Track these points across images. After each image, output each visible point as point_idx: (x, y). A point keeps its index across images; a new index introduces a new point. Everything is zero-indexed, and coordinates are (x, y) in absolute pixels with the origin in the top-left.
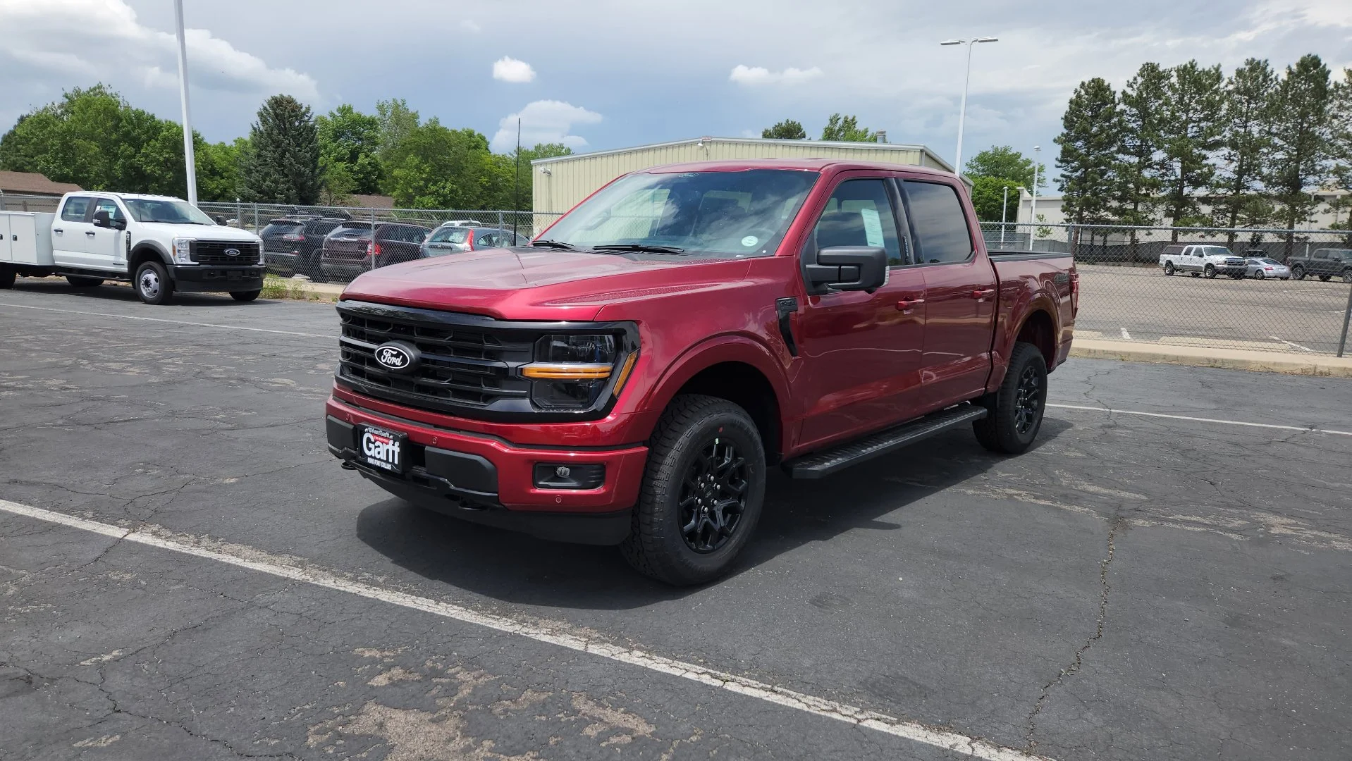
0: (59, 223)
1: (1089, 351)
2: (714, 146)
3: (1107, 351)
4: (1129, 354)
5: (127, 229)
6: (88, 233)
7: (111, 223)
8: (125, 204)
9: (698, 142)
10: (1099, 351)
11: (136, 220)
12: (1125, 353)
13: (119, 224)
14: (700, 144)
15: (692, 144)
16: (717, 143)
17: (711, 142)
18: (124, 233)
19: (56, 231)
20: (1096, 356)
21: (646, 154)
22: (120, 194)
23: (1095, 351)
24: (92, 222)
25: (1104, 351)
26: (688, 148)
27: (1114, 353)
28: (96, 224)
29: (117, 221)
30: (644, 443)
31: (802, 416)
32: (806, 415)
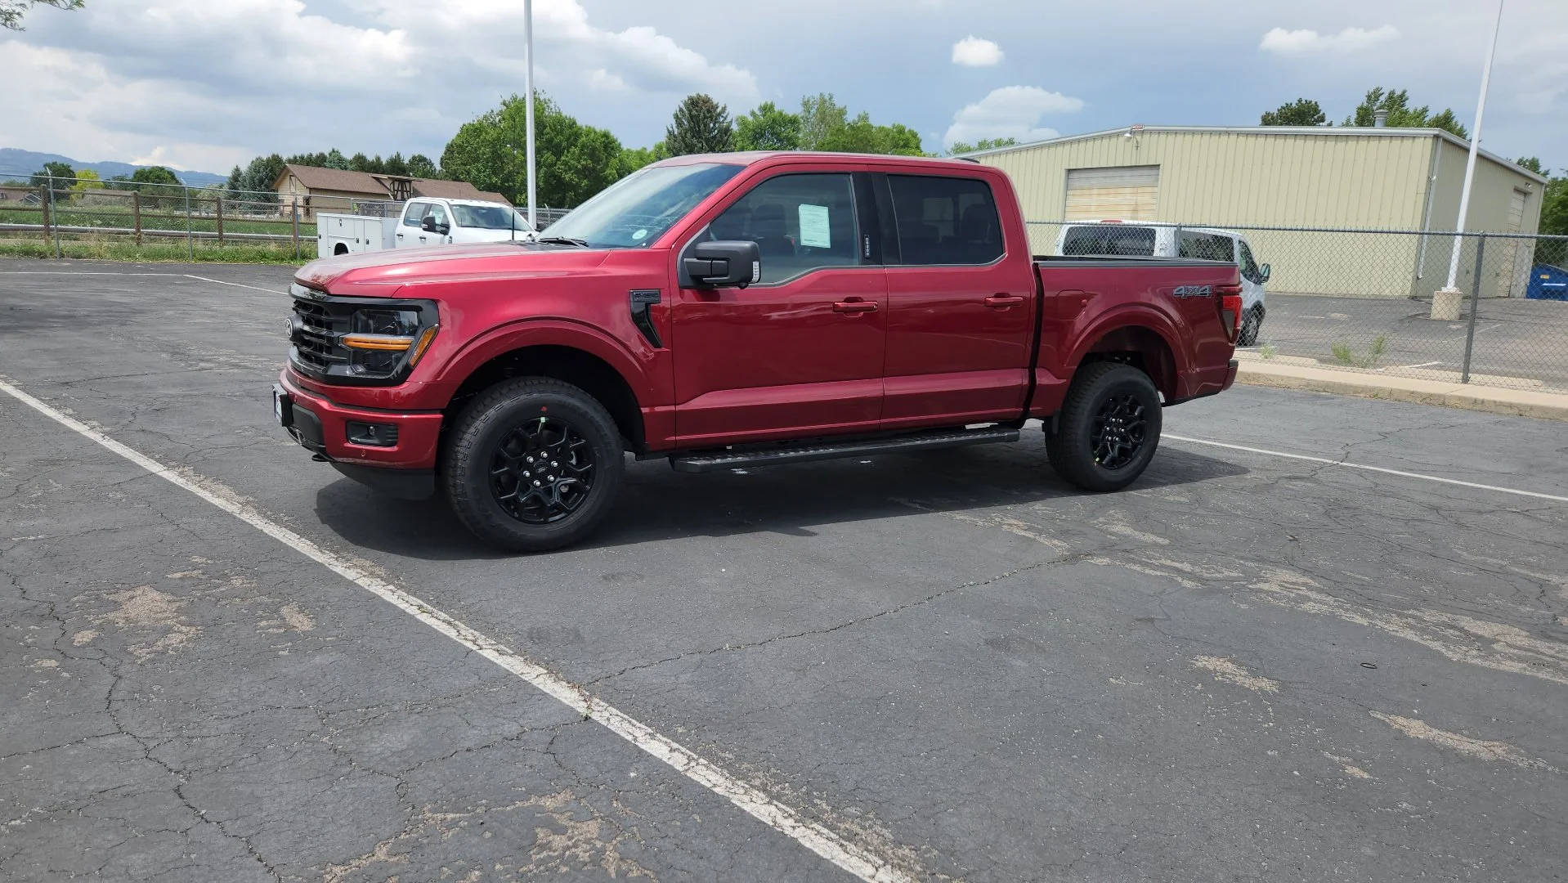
0: (401, 228)
1: (1475, 401)
2: (1146, 137)
3: (1501, 402)
4: (1532, 408)
5: (450, 234)
6: (421, 238)
7: (438, 228)
8: (451, 209)
9: (1126, 132)
10: (1490, 401)
11: (458, 225)
12: (1526, 406)
13: (444, 229)
14: (1128, 135)
15: (1118, 135)
16: (1151, 132)
17: (1143, 132)
18: (447, 237)
19: (399, 235)
20: (1484, 408)
21: (1060, 149)
22: (449, 200)
23: (1483, 402)
24: (420, 226)
25: (1495, 402)
26: (1114, 140)
27: (1511, 406)
28: (424, 229)
29: (442, 225)
30: (442, 411)
31: (672, 408)
32: (679, 408)
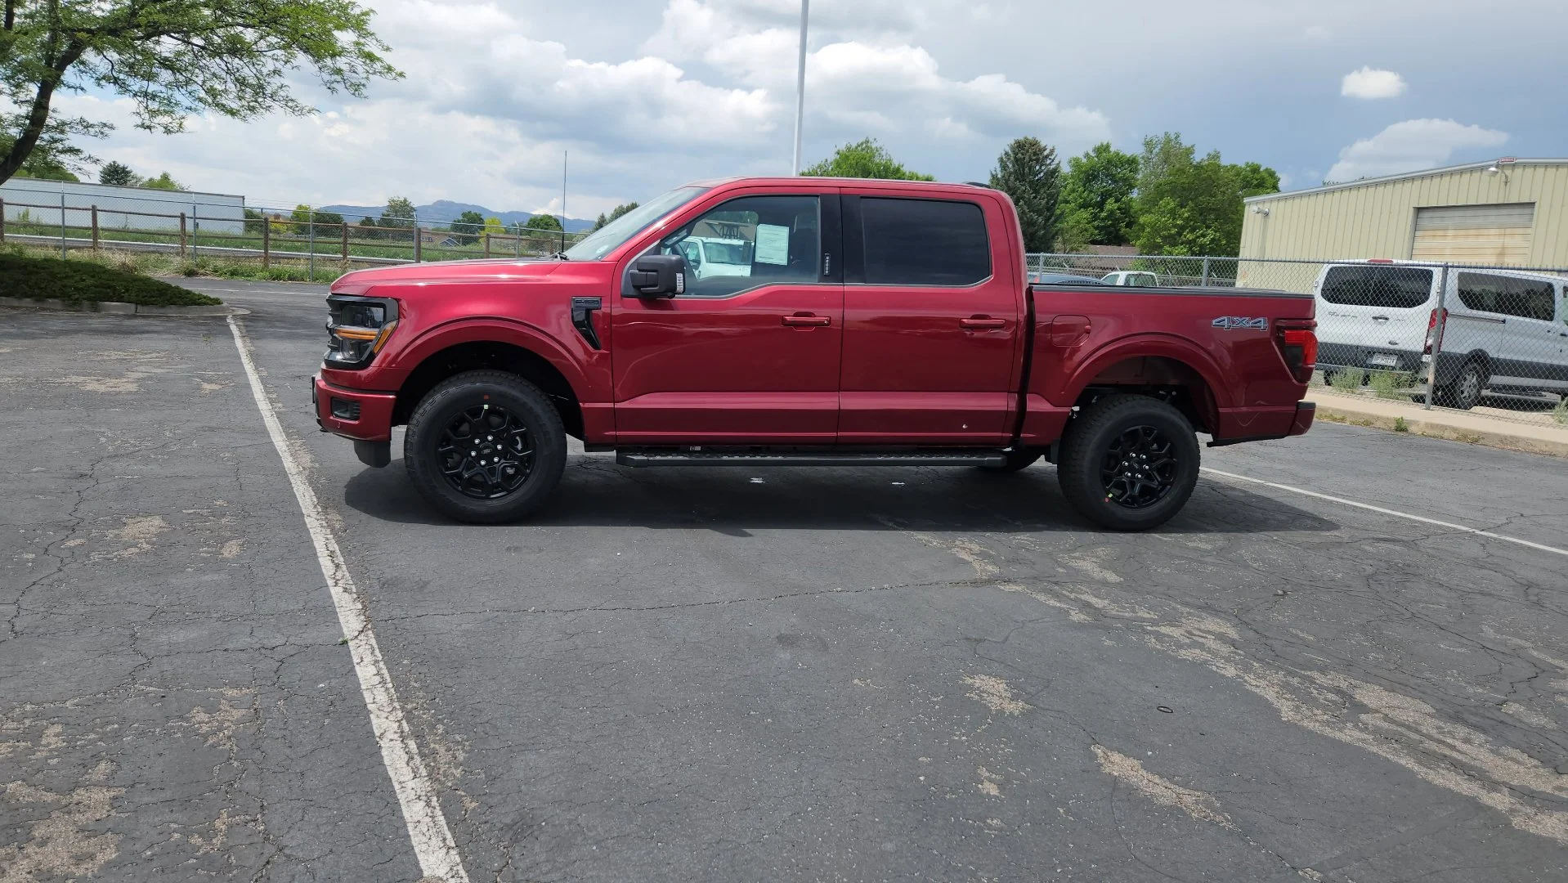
2: (1519, 171)
9: (1492, 166)
14: (1493, 169)
15: (1482, 169)
16: (1524, 165)
17: (1514, 165)
21: (1408, 185)
26: (1476, 175)
30: (396, 393)
31: (610, 405)
32: (618, 405)
